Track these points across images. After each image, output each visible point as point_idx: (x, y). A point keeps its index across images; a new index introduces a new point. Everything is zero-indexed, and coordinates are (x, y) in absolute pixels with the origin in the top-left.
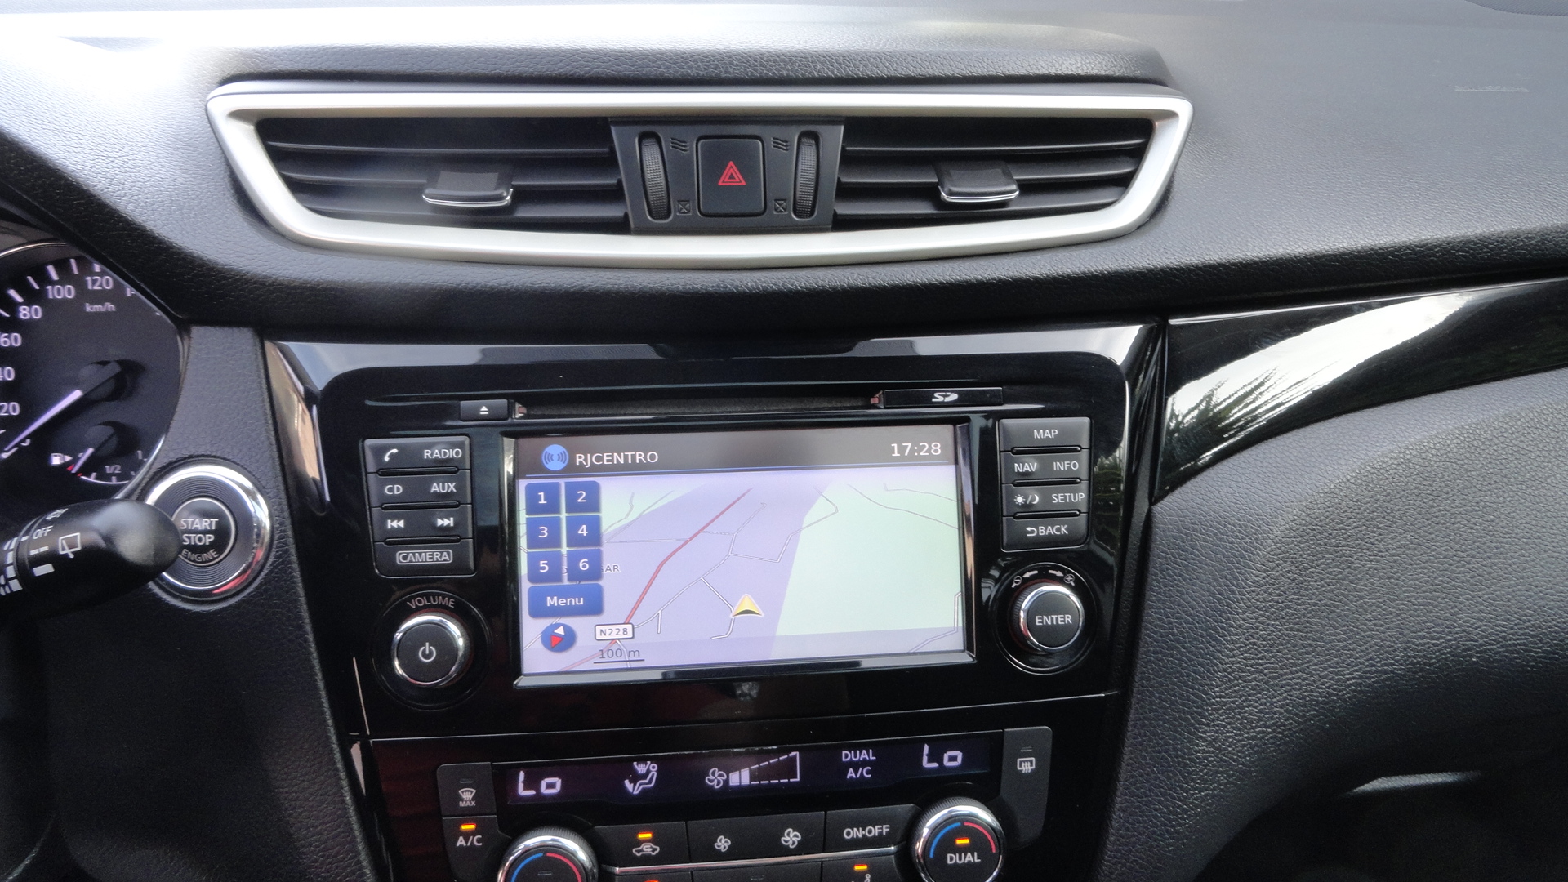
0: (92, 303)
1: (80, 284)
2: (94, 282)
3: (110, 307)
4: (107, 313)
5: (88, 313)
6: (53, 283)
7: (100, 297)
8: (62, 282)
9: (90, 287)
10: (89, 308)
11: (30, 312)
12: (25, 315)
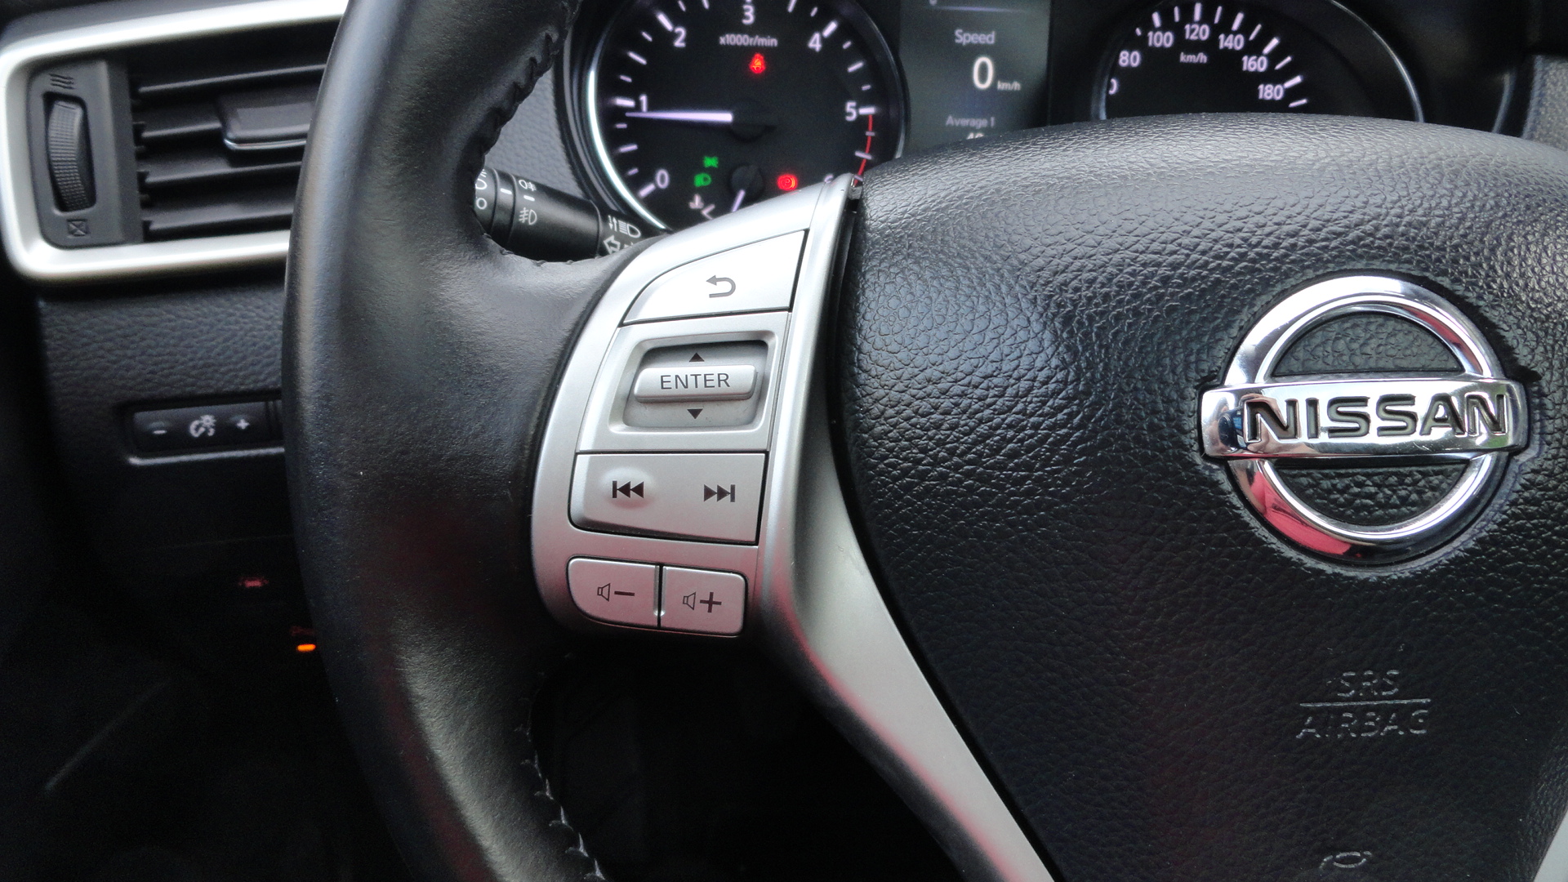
0: (1187, 53)
1: (1178, 30)
2: (1192, 31)
3: (1202, 58)
4: (1199, 65)
5: (1182, 63)
6: (1155, 30)
7: (1195, 47)
8: (1164, 29)
9: (1187, 36)
10: (1183, 58)
11: (1129, 58)
12: (1124, 61)
